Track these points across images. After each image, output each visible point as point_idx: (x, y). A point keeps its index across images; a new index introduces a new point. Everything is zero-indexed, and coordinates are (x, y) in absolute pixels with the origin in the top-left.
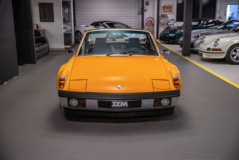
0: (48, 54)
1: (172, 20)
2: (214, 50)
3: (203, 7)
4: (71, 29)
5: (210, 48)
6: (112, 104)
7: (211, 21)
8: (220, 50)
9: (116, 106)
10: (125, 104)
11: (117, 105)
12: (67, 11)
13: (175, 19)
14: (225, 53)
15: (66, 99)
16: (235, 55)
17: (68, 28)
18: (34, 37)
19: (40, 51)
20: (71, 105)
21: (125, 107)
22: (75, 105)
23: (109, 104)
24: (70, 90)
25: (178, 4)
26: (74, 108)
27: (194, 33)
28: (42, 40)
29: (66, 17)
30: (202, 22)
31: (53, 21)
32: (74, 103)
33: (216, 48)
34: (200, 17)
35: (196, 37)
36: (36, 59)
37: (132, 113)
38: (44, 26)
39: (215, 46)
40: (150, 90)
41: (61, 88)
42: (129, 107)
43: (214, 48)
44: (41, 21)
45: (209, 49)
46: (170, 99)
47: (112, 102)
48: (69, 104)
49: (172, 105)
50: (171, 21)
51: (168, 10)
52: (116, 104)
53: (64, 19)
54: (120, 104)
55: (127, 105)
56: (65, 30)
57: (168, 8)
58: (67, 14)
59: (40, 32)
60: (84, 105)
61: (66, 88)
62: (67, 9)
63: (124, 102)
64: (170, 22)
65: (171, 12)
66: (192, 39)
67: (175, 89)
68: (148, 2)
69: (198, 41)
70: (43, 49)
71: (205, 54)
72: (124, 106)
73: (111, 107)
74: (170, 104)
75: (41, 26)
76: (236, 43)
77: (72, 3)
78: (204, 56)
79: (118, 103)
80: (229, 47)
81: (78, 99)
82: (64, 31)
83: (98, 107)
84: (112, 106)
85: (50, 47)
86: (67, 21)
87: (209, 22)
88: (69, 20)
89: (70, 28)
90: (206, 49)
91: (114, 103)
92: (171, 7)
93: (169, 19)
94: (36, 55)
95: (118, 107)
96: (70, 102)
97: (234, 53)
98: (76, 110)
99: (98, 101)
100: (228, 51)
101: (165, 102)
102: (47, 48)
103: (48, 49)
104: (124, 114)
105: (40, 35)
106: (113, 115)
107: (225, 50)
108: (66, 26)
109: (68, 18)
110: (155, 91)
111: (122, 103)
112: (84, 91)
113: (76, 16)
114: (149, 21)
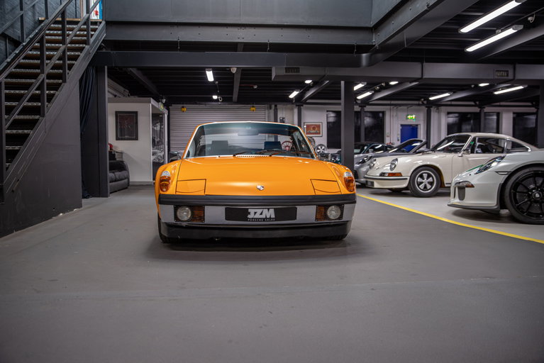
0: (126, 188)
1: (321, 145)
2: (391, 175)
3: (366, 129)
4: (164, 156)
5: (384, 173)
6: (249, 213)
7: (380, 146)
8: (400, 174)
9: (255, 217)
10: (270, 213)
11: (258, 216)
12: (158, 128)
13: (326, 144)
14: (406, 179)
15: (171, 208)
16: (422, 183)
17: (159, 154)
18: (108, 162)
19: (115, 181)
20: (180, 218)
21: (270, 218)
22: (186, 218)
23: (243, 214)
24: (177, 193)
25: (328, 123)
26: (184, 224)
27: (357, 158)
28: (119, 166)
29: (156, 136)
30: (366, 148)
31: (136, 139)
32: (185, 214)
33: (393, 172)
34: (363, 141)
35: (360, 163)
36: (109, 191)
37: (280, 232)
38: (121, 146)
39: (391, 169)
40: (309, 192)
41: (162, 191)
42: (276, 219)
43: (390, 172)
44: (117, 139)
45: (382, 174)
46: (341, 206)
47: (250, 210)
48: (176, 218)
49: (344, 219)
50: (319, 147)
51: (313, 131)
52: (255, 213)
53: (154, 141)
54: (261, 214)
55: (273, 216)
56: (154, 157)
57: (314, 128)
58: (158, 132)
59: (114, 155)
60: (202, 218)
61: (171, 191)
62: (158, 125)
63: (269, 209)
64: (318, 149)
65: (319, 133)
66: (356, 166)
67: (348, 192)
68: (283, 118)
69: (364, 169)
70: (119, 177)
71: (378, 183)
72: (268, 217)
73: (246, 219)
74: (341, 217)
75: (116, 147)
76: (421, 164)
77: (166, 116)
78: (376, 185)
79: (259, 211)
80: (412, 171)
81: (192, 207)
82: (152, 158)
83: (226, 219)
84: (249, 216)
85: (131, 180)
86: (158, 142)
87: (377, 147)
88: (161, 142)
89: (162, 154)
90: (378, 175)
91: (252, 211)
92: (319, 126)
93: (317, 144)
94: (109, 184)
95: (258, 220)
96: (178, 213)
97: (420, 180)
98: (187, 227)
99: (226, 209)
100: (411, 176)
101: (333, 213)
102: (125, 178)
103: (126, 180)
104: (267, 232)
105: (115, 159)
106: (249, 235)
107: (407, 174)
108: (156, 151)
109: (160, 138)
110: (317, 194)
111: (265, 211)
112: (202, 193)
113: (171, 138)
114: (286, 147)
